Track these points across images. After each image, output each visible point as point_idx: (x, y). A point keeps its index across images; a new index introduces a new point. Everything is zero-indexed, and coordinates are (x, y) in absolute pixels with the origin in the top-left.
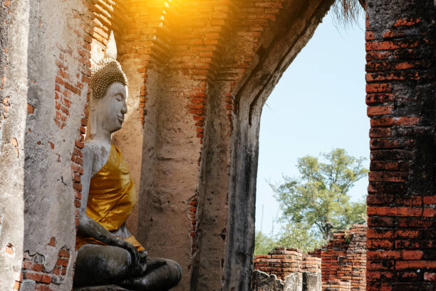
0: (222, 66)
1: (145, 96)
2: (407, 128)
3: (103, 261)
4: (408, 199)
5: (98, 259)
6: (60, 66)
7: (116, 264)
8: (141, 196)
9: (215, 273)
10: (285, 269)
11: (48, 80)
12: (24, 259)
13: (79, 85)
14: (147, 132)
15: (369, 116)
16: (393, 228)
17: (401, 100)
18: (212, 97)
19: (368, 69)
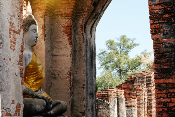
0: (77, 12)
1: (45, 28)
2: (170, 44)
3: (34, 106)
4: (172, 75)
5: (31, 105)
6: (10, 23)
7: (39, 106)
8: (46, 73)
9: (81, 104)
10: (109, 97)
11: (6, 30)
12: (2, 112)
13: (19, 30)
14: (47, 44)
15: (152, 39)
16: (166, 88)
17: (166, 31)
18: (74, 26)
19: (151, 18)
